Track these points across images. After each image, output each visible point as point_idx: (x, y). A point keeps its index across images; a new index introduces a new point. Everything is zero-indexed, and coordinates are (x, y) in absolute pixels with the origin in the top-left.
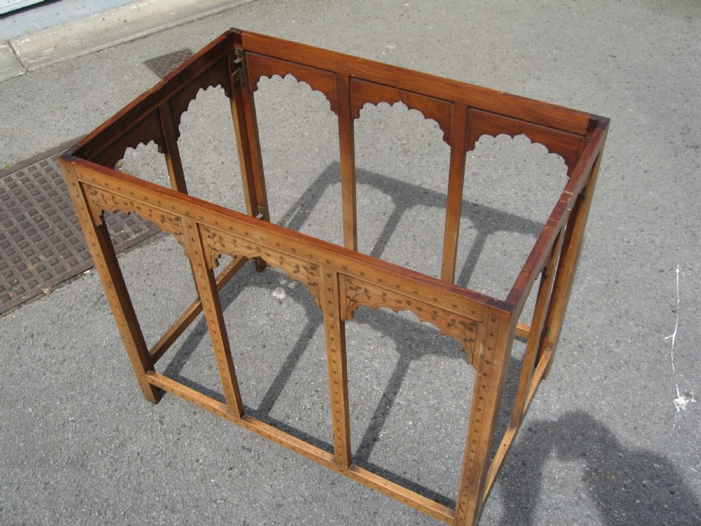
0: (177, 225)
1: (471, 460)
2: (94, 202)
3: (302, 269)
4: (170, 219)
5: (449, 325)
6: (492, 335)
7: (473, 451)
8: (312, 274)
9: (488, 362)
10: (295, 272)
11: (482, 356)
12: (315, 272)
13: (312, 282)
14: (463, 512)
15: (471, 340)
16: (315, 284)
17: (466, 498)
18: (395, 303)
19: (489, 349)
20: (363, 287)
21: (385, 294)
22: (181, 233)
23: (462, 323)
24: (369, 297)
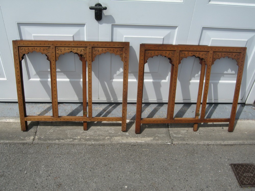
0: (48, 50)
1: (125, 92)
2: (21, 53)
3: (82, 50)
4: (46, 49)
5: (117, 52)
6: (126, 50)
7: (125, 88)
8: (85, 51)
9: (126, 58)
10: (81, 52)
11: (125, 57)
12: (86, 50)
13: (85, 53)
14: (124, 113)
15: (122, 54)
16: (86, 53)
17: (124, 107)
18: (105, 51)
19: (126, 54)
20: (97, 49)
21: (102, 49)
22: (49, 53)
23: (120, 50)
24: (99, 52)
